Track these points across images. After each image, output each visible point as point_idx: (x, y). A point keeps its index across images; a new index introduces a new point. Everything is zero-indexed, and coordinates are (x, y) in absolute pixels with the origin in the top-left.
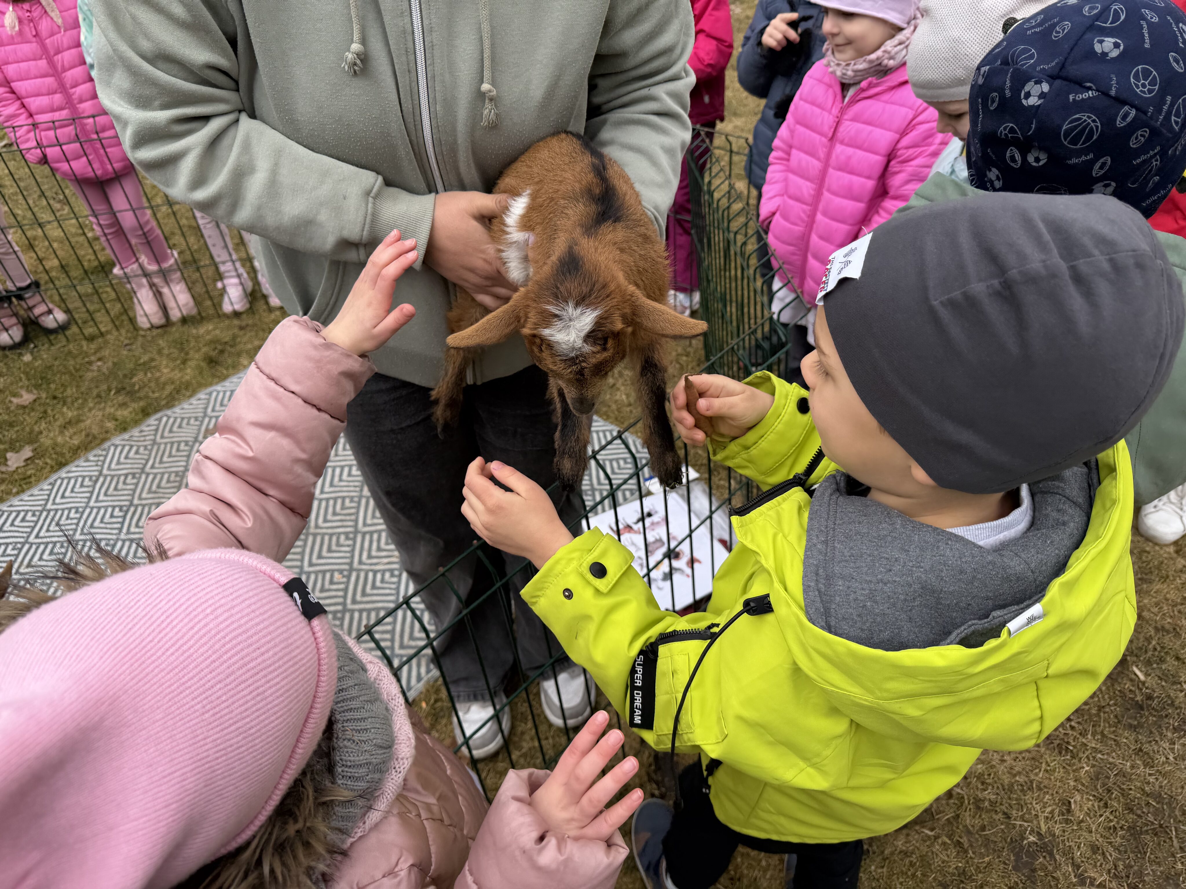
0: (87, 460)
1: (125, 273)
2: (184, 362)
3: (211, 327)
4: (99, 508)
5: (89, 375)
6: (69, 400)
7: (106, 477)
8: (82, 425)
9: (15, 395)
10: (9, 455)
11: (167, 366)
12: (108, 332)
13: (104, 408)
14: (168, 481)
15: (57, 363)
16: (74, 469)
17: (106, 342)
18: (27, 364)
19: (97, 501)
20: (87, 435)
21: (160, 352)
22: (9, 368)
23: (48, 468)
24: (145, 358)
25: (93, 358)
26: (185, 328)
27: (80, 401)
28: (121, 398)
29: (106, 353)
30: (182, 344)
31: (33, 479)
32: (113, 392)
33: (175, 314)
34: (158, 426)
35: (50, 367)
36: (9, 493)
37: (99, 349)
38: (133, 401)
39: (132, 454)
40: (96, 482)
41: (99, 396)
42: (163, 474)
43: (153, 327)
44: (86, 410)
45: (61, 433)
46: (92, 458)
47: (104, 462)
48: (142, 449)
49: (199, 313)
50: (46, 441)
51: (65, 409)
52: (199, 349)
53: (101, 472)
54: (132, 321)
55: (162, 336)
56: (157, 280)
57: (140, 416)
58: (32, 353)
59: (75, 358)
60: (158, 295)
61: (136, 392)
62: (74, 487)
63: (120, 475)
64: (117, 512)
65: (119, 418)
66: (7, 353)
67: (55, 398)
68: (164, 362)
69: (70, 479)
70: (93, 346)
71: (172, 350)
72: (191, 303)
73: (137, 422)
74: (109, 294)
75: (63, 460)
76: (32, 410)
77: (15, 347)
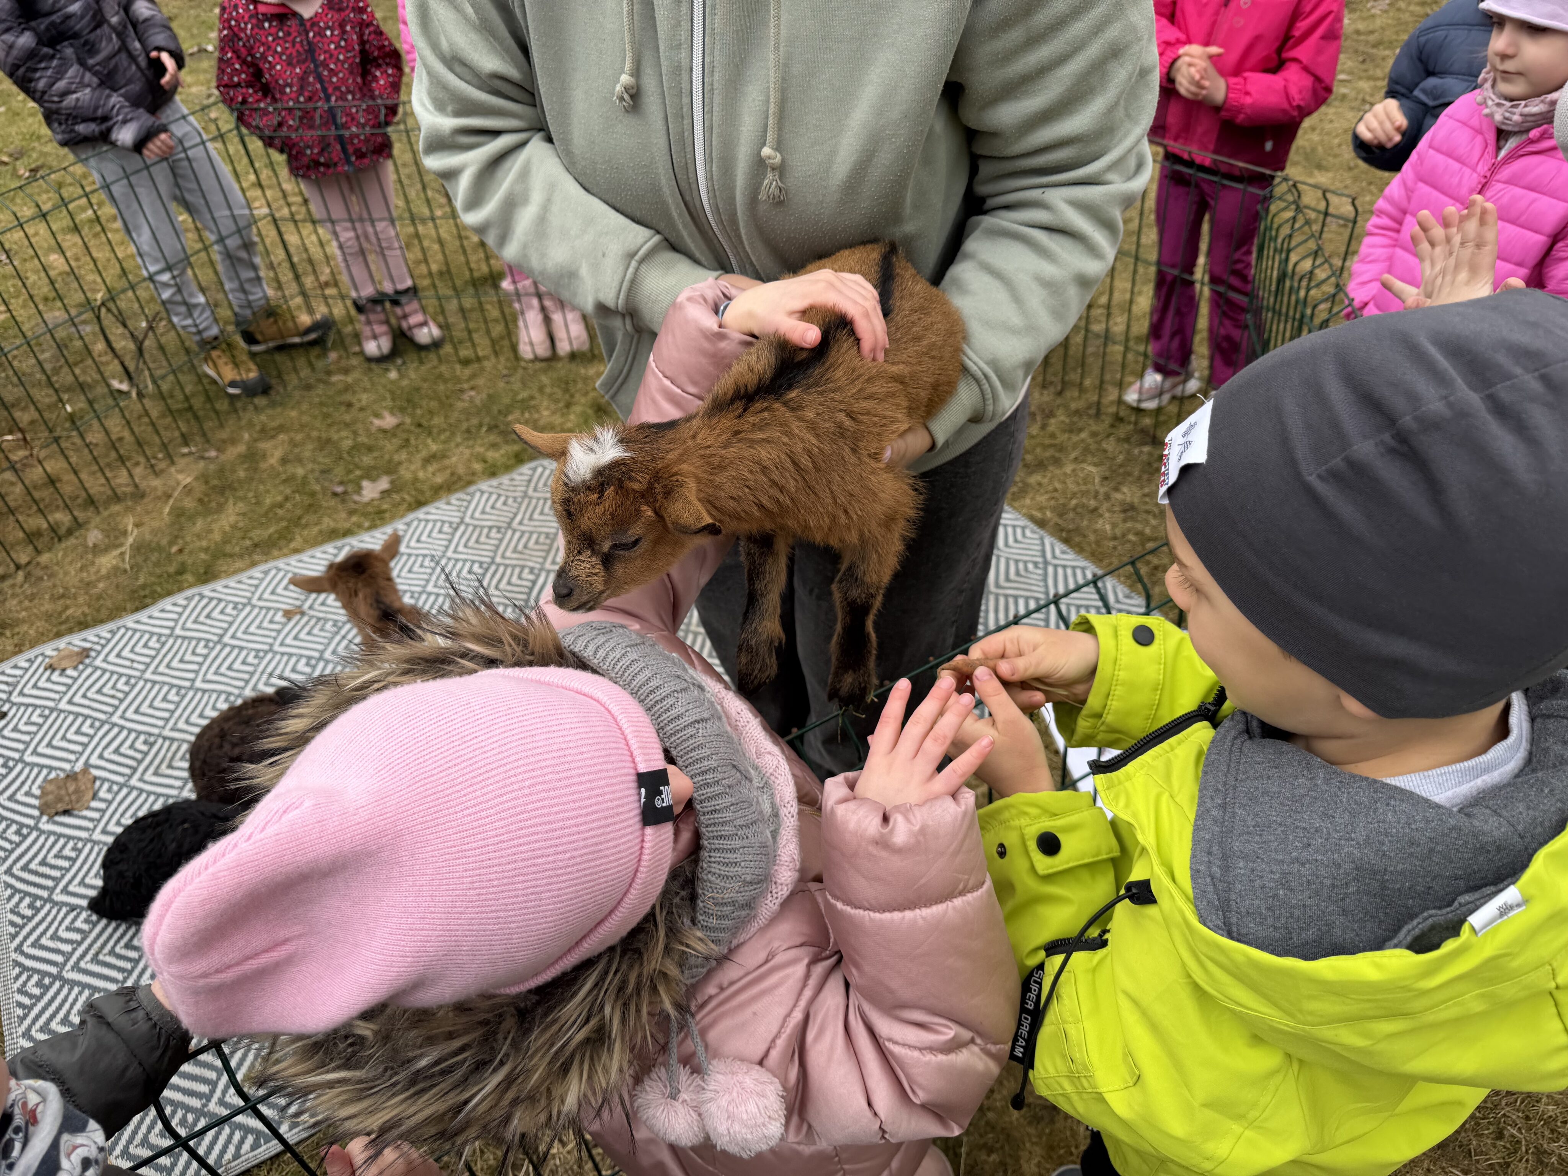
0: (448, 503)
1: (517, 289)
2: (568, 406)
4: (457, 560)
5: (460, 405)
6: (435, 431)
7: (468, 525)
8: (447, 462)
9: (377, 415)
10: (365, 483)
11: (547, 408)
12: (486, 358)
13: (472, 447)
14: (537, 543)
15: (425, 385)
16: (433, 511)
17: (482, 369)
18: (392, 382)
19: (455, 552)
20: (452, 474)
21: (541, 389)
22: (373, 384)
23: (405, 506)
24: (524, 395)
25: (466, 386)
26: (573, 366)
27: (448, 434)
28: (493, 438)
29: (480, 381)
30: (567, 383)
31: (387, 515)
32: (484, 429)
33: (564, 348)
34: (532, 476)
35: (417, 389)
36: (360, 526)
37: (473, 376)
38: (507, 442)
39: (499, 504)
40: (456, 529)
41: (468, 431)
42: (531, 533)
43: (536, 359)
44: (453, 444)
45: (424, 467)
46: (454, 501)
47: (467, 508)
48: (510, 501)
49: (591, 349)
50: (405, 473)
51: (429, 441)
52: (586, 394)
53: (462, 519)
54: (514, 348)
55: (545, 371)
56: (548, 303)
57: (512, 461)
58: (399, 370)
59: (446, 381)
60: (547, 320)
62: (431, 532)
63: (482, 527)
64: (476, 568)
65: (490, 460)
66: (374, 366)
67: (420, 425)
68: (545, 403)
69: (427, 521)
70: (467, 372)
71: (556, 390)
72: (584, 335)
73: (508, 468)
74: (494, 313)
75: (422, 499)
76: (394, 435)
77: (382, 360)
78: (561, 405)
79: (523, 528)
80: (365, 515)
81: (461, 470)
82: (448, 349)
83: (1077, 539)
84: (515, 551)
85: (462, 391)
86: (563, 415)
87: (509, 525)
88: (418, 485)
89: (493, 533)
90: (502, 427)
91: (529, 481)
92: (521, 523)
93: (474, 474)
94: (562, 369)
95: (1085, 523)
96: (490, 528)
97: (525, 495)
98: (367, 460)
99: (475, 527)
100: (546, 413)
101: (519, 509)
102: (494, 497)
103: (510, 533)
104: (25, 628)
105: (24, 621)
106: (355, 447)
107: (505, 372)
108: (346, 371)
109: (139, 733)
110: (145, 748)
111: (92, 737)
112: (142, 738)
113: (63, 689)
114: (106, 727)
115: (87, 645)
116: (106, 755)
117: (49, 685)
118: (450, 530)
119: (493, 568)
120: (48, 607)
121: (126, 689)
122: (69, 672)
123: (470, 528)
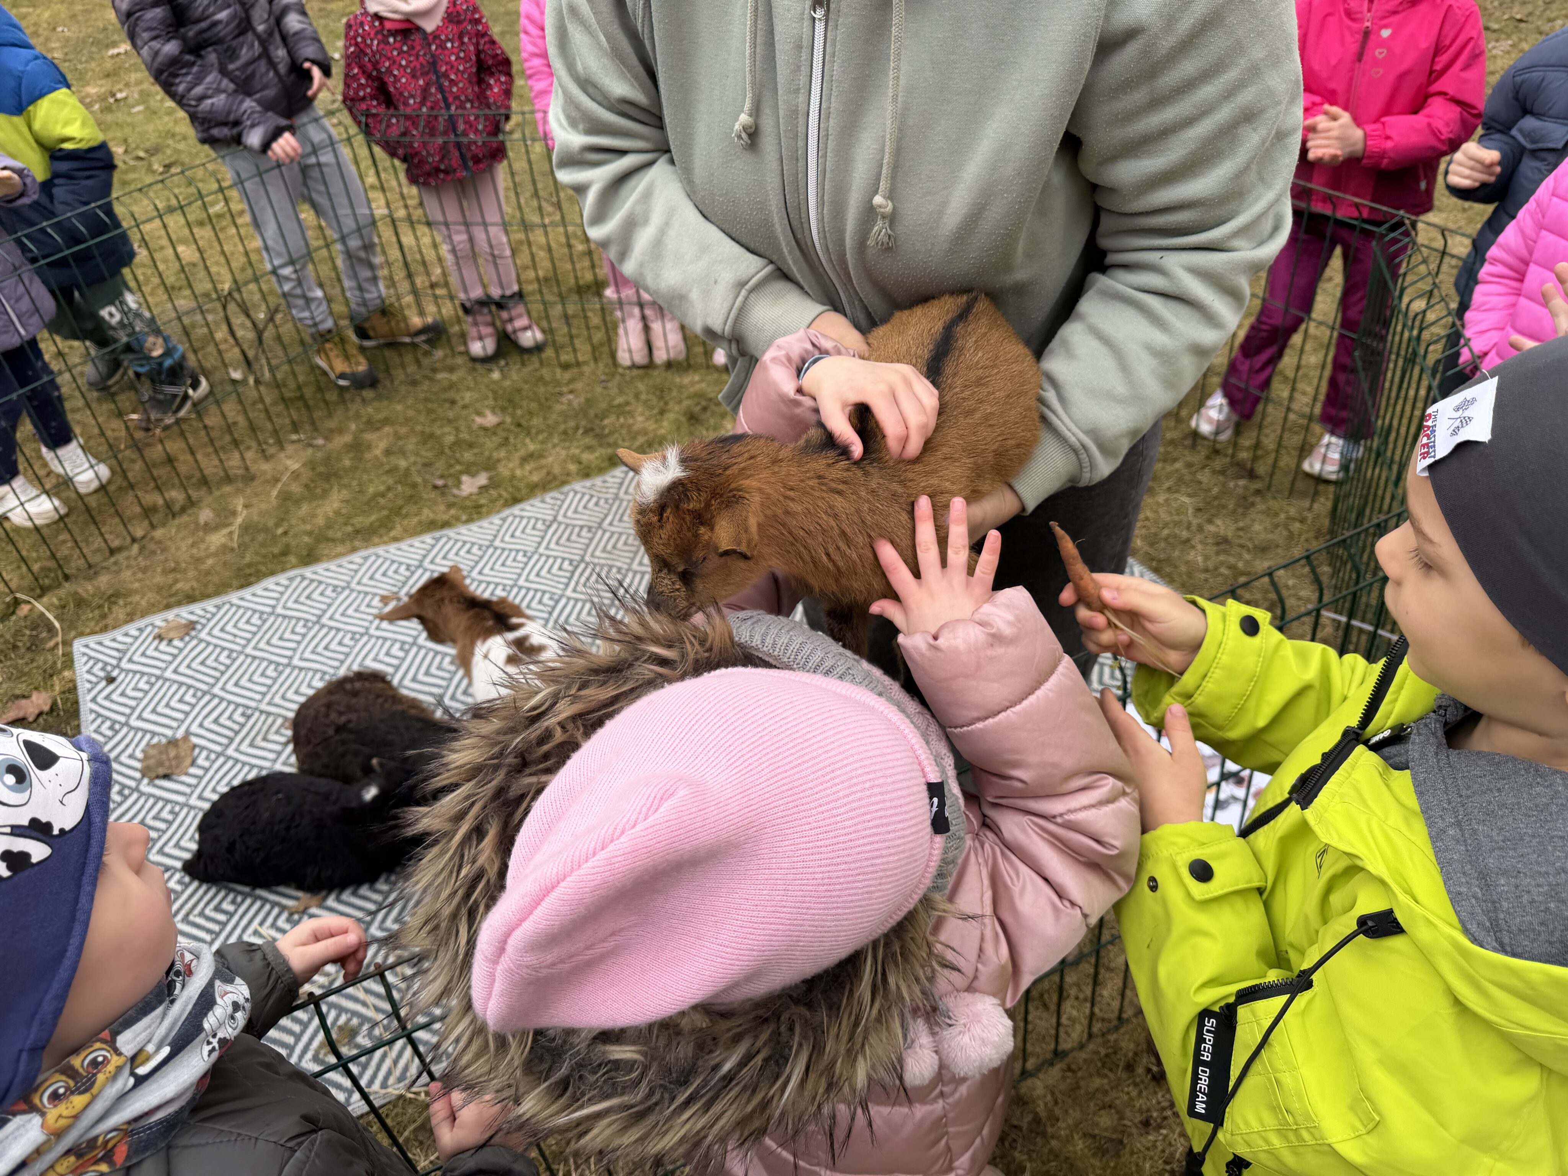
0: (543, 501)
1: (620, 298)
2: (662, 412)
3: (697, 378)
4: (548, 557)
5: (558, 407)
6: (534, 431)
7: (560, 523)
8: (543, 462)
9: (480, 414)
10: (465, 478)
11: (642, 414)
12: (586, 363)
13: (568, 448)
14: (625, 544)
15: (526, 387)
16: (528, 508)
17: (582, 374)
18: (495, 382)
19: (547, 548)
20: (548, 473)
21: (637, 396)
22: (476, 383)
23: (502, 502)
24: (619, 400)
25: (565, 389)
26: (669, 375)
27: (545, 434)
28: (588, 440)
29: (579, 386)
30: (662, 391)
31: (484, 510)
32: (581, 431)
33: (661, 356)
34: (624, 479)
35: (519, 391)
36: (457, 519)
37: (572, 380)
38: (601, 445)
39: (591, 505)
40: (549, 527)
41: (565, 433)
42: (621, 534)
43: (634, 366)
44: (550, 445)
45: (521, 465)
46: (548, 500)
47: (560, 507)
48: (602, 502)
49: (687, 358)
50: (504, 470)
51: (528, 440)
52: (680, 402)
53: (555, 517)
54: (613, 355)
55: (641, 378)
56: (648, 312)
57: (606, 464)
58: (502, 371)
59: (546, 384)
60: (647, 329)
61: (606, 436)
62: (525, 528)
63: (574, 526)
64: (566, 565)
65: (584, 462)
66: (478, 366)
67: (519, 425)
68: (640, 409)
69: (522, 517)
70: (567, 376)
71: (651, 397)
72: (682, 346)
73: (601, 471)
74: (595, 320)
75: (518, 496)
76: (495, 434)
77: (486, 360)
78: (655, 411)
79: (613, 529)
80: (463, 508)
81: (557, 470)
82: (549, 353)
83: (1168, 570)
84: (604, 550)
85: (561, 394)
86: (657, 421)
87: (600, 525)
88: (515, 482)
89: (584, 533)
90: (598, 431)
91: (621, 484)
92: (611, 524)
93: (568, 474)
94: (657, 376)
95: (1177, 553)
96: (582, 527)
97: (617, 496)
98: (468, 456)
99: (567, 525)
100: (640, 419)
101: (610, 510)
102: (587, 497)
103: (600, 533)
104: (136, 598)
105: (136, 592)
106: (457, 443)
107: (603, 377)
108: (451, 369)
109: (238, 705)
110: (242, 720)
111: (193, 706)
112: (240, 710)
113: (169, 658)
114: (207, 698)
115: (194, 618)
116: (206, 724)
117: (157, 654)
118: (543, 528)
119: (582, 566)
120: (159, 579)
121: (228, 662)
122: (176, 643)
123: (562, 527)
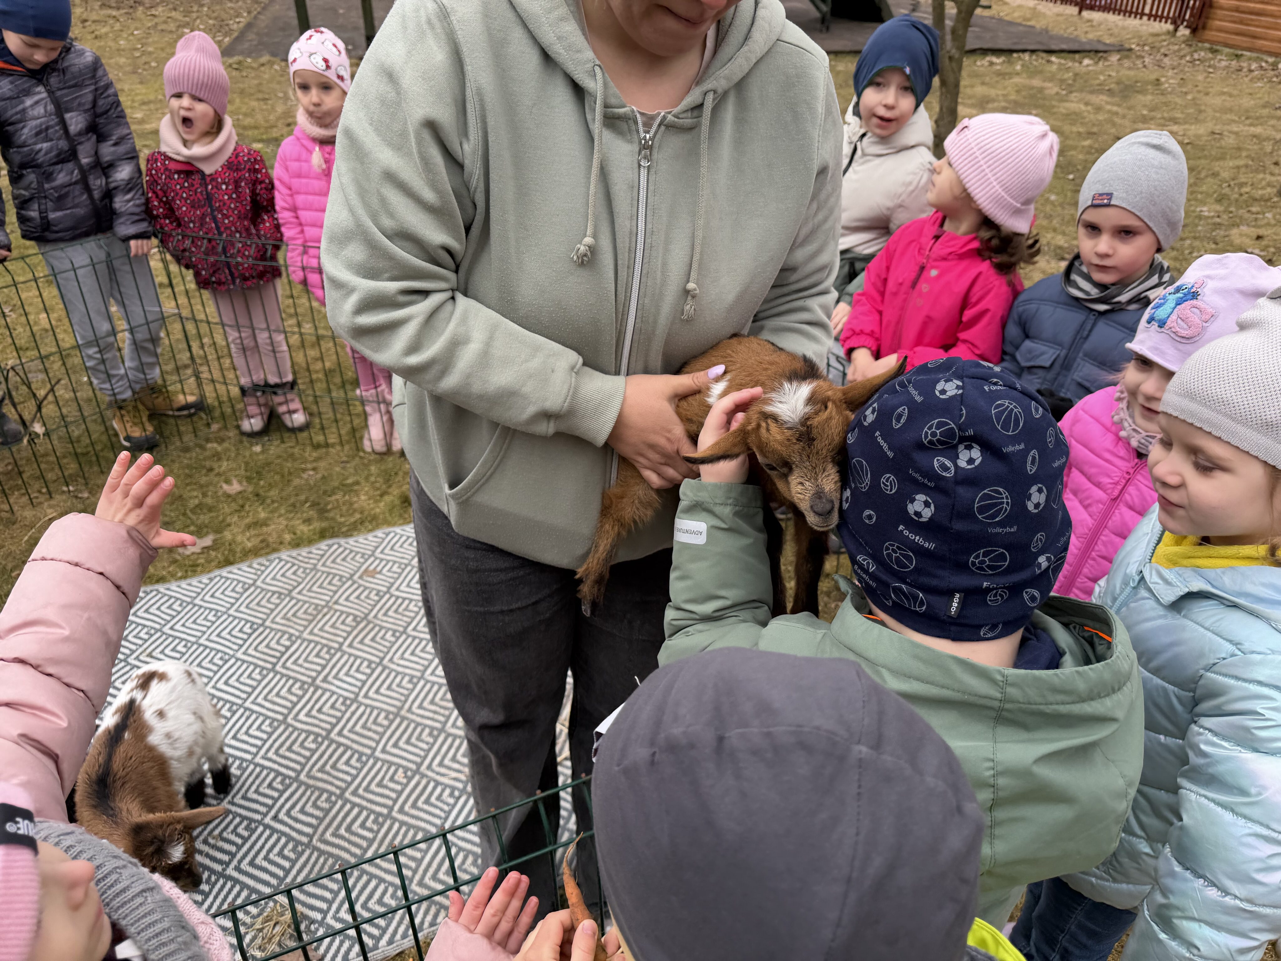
0: (250, 566)
2: (383, 494)
4: (235, 618)
5: (297, 482)
7: (257, 587)
8: (265, 529)
9: (228, 482)
11: (366, 494)
13: (291, 519)
15: (277, 461)
16: (236, 571)
17: (327, 454)
18: (253, 455)
19: (237, 610)
20: (263, 541)
22: (237, 454)
23: (216, 562)
24: (351, 480)
27: (276, 505)
28: (311, 513)
29: (322, 464)
30: (390, 475)
33: (396, 446)
35: (270, 464)
37: (317, 460)
38: (319, 519)
39: (289, 573)
40: (246, 590)
44: (276, 515)
45: (243, 532)
46: (255, 565)
47: (263, 572)
48: (300, 571)
50: (228, 534)
51: (260, 509)
53: (255, 581)
55: (376, 463)
57: (316, 536)
58: (263, 445)
59: (294, 461)
62: (226, 589)
63: (269, 591)
64: (247, 627)
65: (298, 532)
66: (245, 439)
67: (257, 495)
68: (366, 489)
69: (227, 579)
70: (315, 454)
71: (379, 479)
75: (232, 559)
76: (234, 500)
78: (378, 492)
80: (182, 566)
81: (272, 538)
85: (304, 470)
88: (233, 546)
89: (274, 599)
90: (322, 505)
93: (281, 543)
94: (389, 463)
96: (274, 593)
97: (314, 567)
98: (204, 519)
102: (288, 566)
106: (200, 506)
107: (345, 459)
108: (221, 441)
118: (241, 590)
119: (261, 629)
123: (259, 590)
